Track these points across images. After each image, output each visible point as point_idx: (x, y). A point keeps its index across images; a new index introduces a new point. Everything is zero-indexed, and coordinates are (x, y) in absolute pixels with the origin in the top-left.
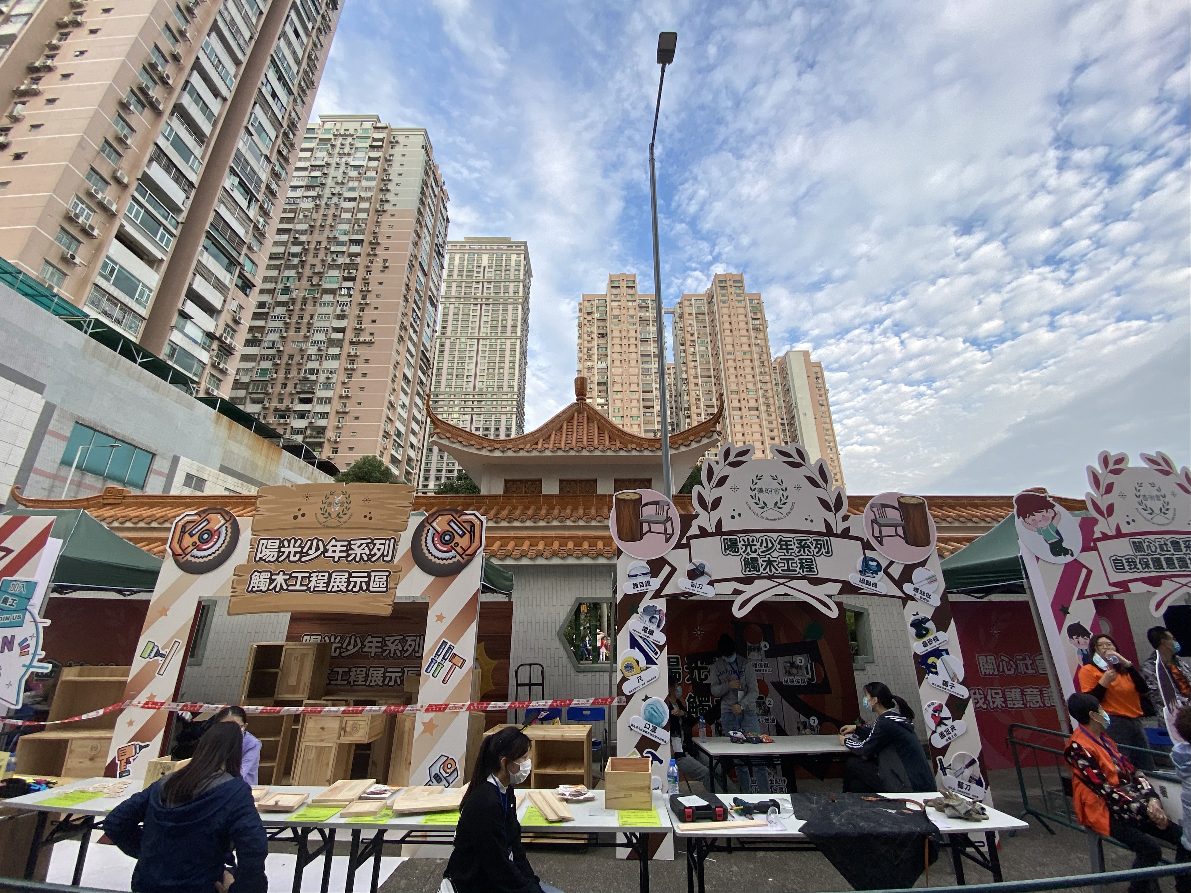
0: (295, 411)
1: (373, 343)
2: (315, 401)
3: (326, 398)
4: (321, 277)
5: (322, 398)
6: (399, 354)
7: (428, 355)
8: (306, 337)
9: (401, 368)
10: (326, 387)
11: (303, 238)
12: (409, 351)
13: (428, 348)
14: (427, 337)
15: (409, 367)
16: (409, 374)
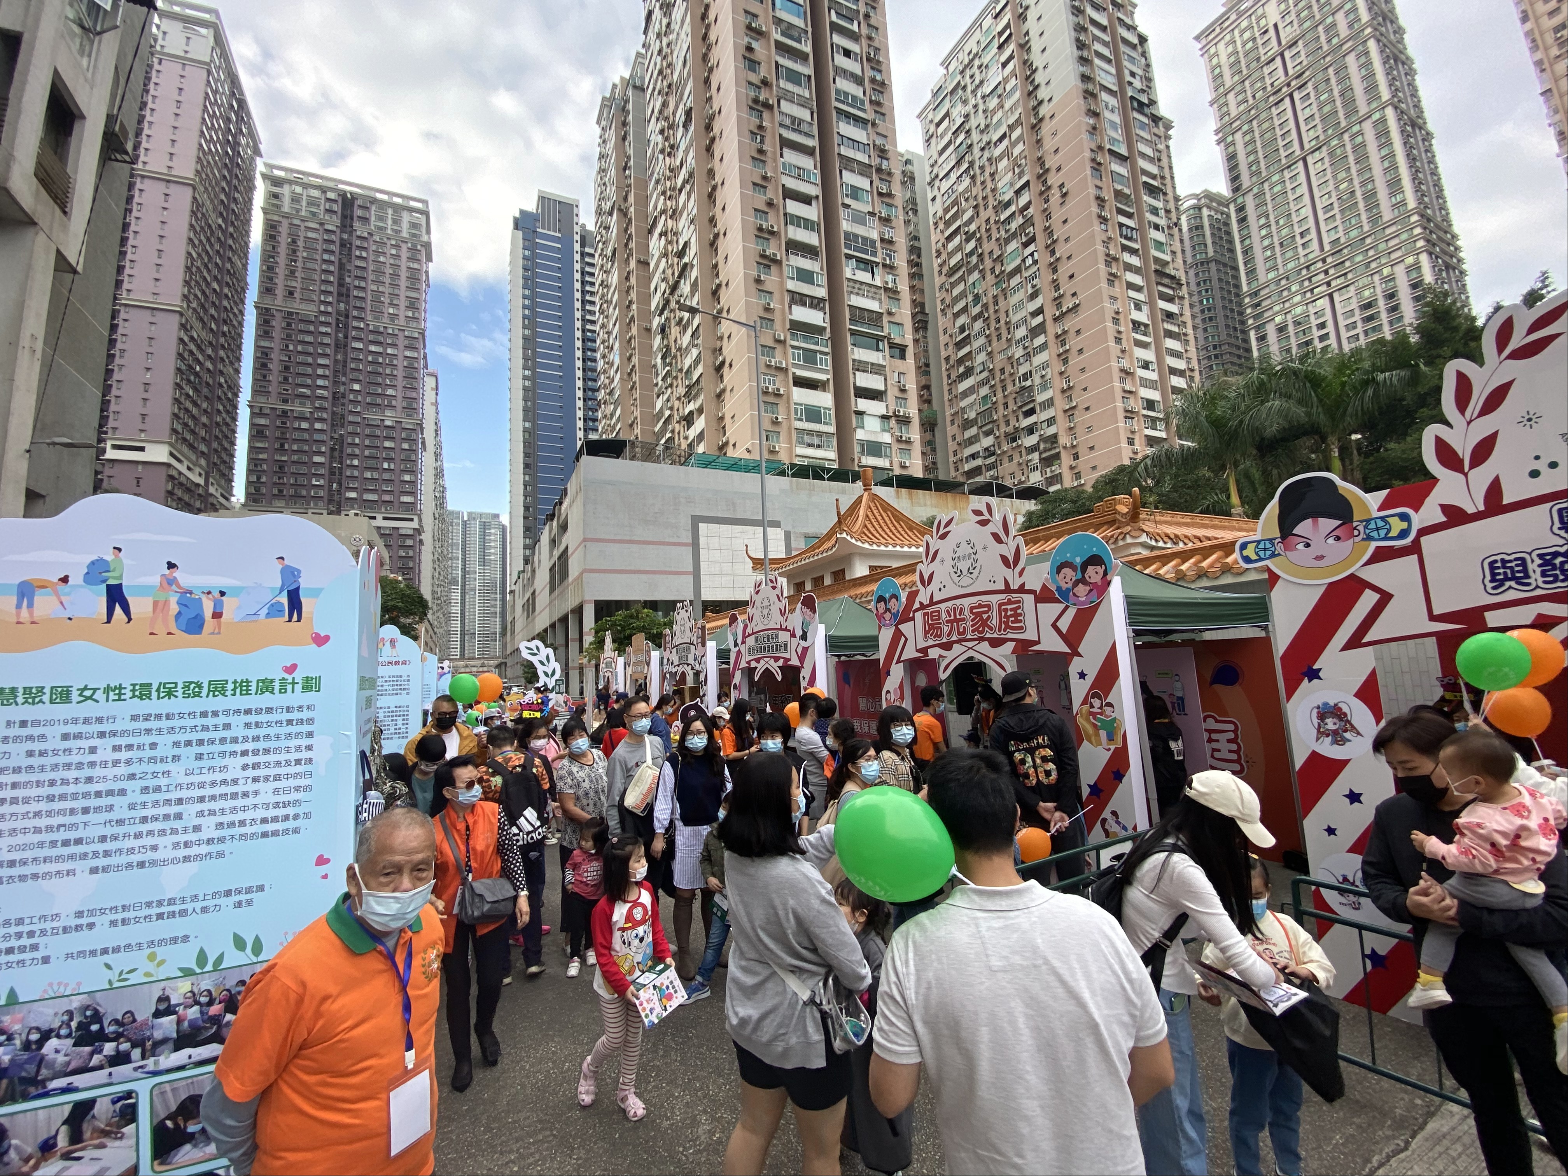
0: (1023, 429)
2: (1038, 409)
3: (1048, 400)
4: (1002, 261)
5: (1044, 402)
6: (1116, 299)
7: (1170, 270)
8: (1008, 340)
9: (1126, 317)
10: (1044, 387)
11: (973, 227)
12: (1130, 286)
13: (1168, 258)
14: (1159, 245)
15: (1138, 307)
16: (1142, 317)
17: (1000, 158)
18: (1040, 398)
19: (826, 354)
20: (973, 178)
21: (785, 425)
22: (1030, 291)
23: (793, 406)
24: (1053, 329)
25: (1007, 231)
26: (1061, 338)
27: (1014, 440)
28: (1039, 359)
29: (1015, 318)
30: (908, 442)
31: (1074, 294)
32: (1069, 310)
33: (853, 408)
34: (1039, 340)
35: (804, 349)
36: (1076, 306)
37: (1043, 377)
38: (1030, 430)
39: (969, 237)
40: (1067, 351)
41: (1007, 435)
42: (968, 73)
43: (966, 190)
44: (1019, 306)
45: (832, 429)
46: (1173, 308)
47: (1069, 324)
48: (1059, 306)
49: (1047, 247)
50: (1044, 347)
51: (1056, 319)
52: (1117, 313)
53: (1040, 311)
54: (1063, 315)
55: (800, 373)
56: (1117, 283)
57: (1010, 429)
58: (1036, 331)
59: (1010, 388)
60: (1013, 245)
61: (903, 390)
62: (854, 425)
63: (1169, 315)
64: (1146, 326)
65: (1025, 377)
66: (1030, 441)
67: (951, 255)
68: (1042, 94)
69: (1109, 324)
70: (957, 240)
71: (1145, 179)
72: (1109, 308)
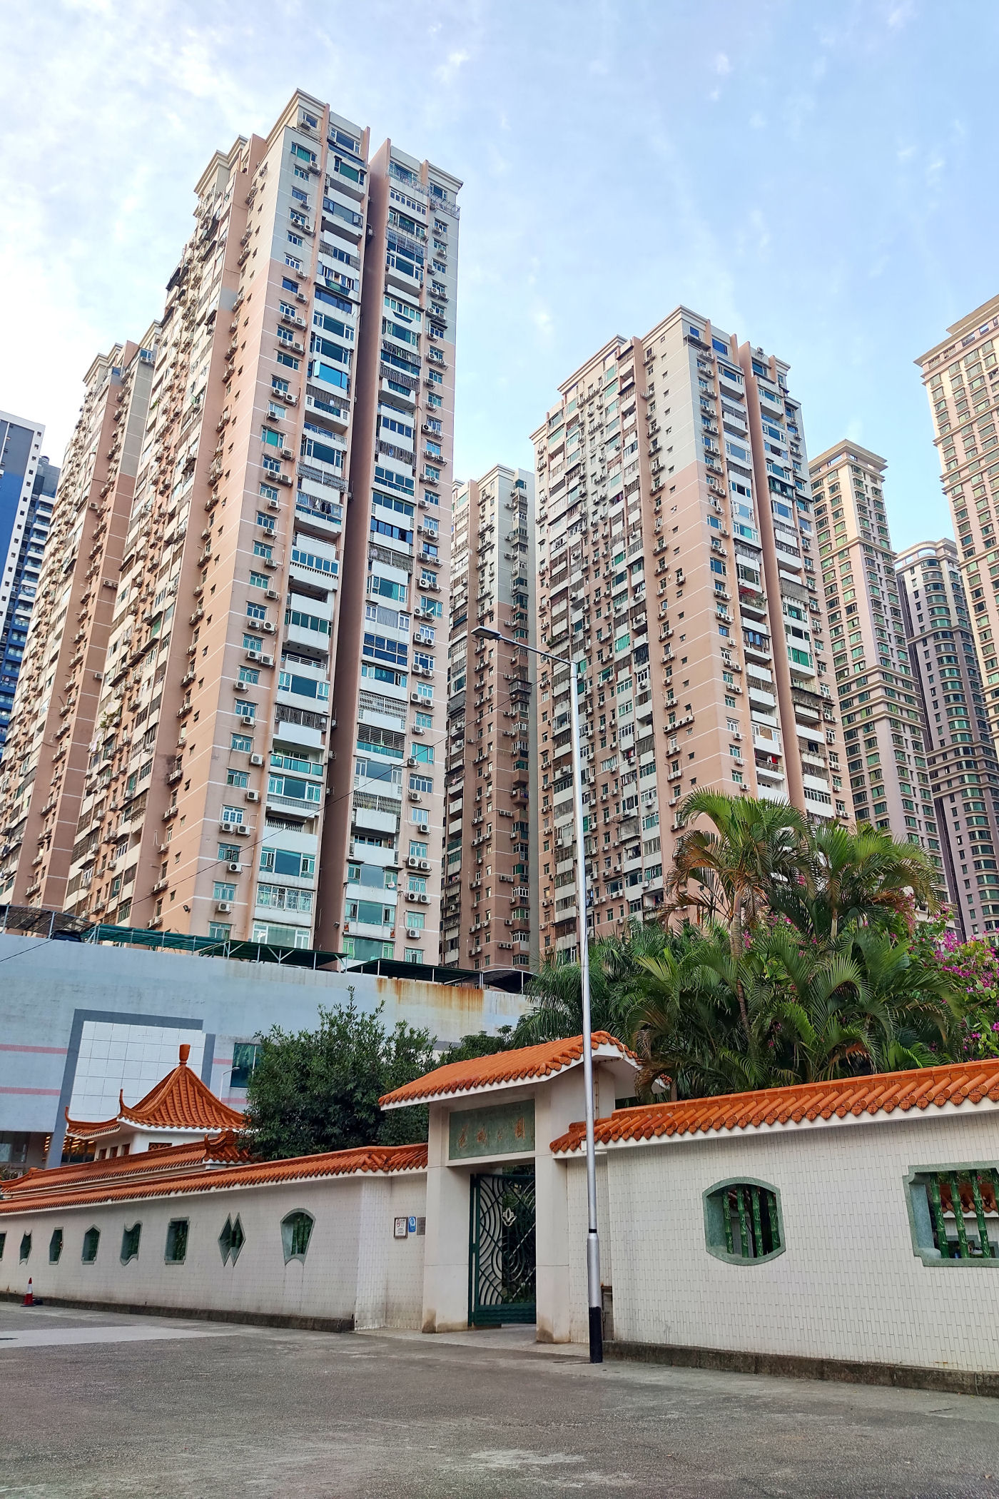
0: (625, 874)
1: (692, 722)
2: (644, 849)
3: (654, 839)
4: (611, 645)
5: (650, 841)
6: (736, 721)
7: (814, 687)
8: (613, 749)
9: (748, 745)
10: (651, 821)
11: (581, 594)
12: (756, 706)
13: (812, 671)
14: (799, 655)
15: (767, 734)
16: (773, 746)
17: (615, 520)
18: (647, 835)
19: (319, 784)
20: (584, 533)
21: (245, 876)
22: (640, 692)
23: (260, 852)
24: (663, 745)
25: (617, 611)
26: (673, 758)
27: (615, 888)
28: (647, 782)
29: (622, 721)
30: (422, 902)
31: (688, 707)
32: (682, 726)
33: (347, 855)
34: (647, 758)
35: (287, 776)
36: (690, 723)
37: (649, 807)
38: (634, 878)
39: (577, 605)
40: (679, 778)
41: (607, 879)
42: (587, 408)
43: (576, 546)
44: (626, 708)
45: (313, 883)
46: (818, 736)
47: (682, 742)
48: (672, 717)
49: (661, 641)
50: (651, 768)
51: (668, 733)
52: (737, 740)
53: (648, 720)
54: (675, 729)
55: (277, 807)
56: (738, 700)
57: (609, 872)
58: (646, 744)
59: (613, 815)
60: (623, 630)
61: (422, 832)
62: (346, 878)
63: (813, 746)
64: (776, 758)
65: (633, 801)
66: (633, 893)
67: (555, 620)
68: (664, 459)
69: (726, 753)
70: (563, 606)
71: (784, 574)
72: (727, 733)
